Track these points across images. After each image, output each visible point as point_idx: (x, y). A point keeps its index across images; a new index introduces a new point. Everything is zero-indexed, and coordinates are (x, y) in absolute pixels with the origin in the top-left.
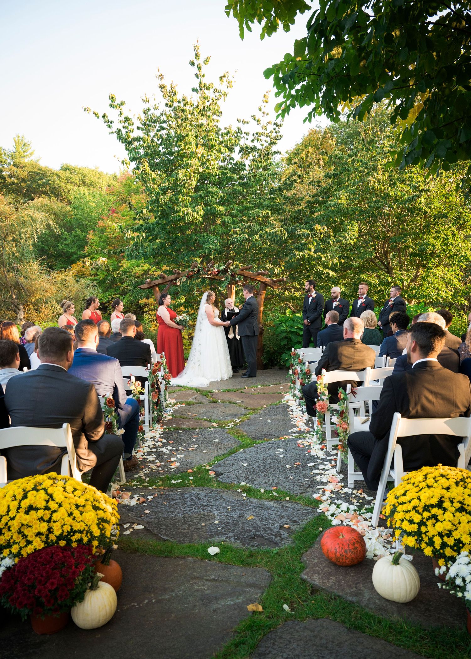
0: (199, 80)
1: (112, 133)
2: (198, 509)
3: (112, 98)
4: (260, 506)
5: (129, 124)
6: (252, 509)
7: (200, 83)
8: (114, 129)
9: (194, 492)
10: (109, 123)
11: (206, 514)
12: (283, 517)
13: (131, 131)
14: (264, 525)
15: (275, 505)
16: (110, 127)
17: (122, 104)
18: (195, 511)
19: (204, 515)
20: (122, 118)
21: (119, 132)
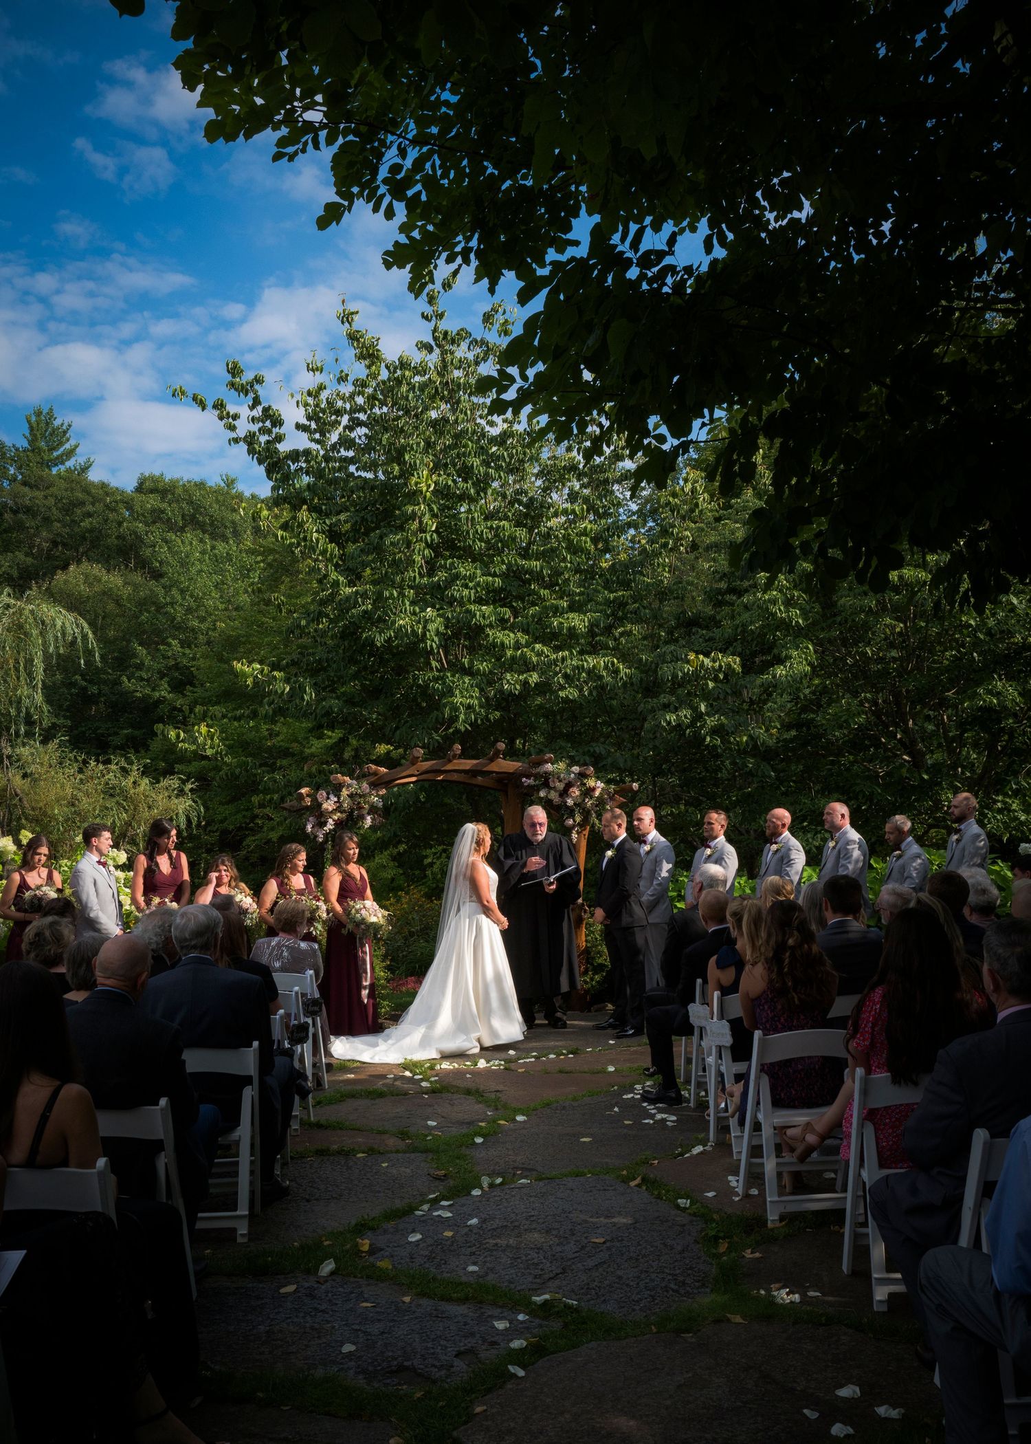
0: (432, 325)
1: (236, 441)
2: (304, 1317)
3: (234, 370)
4: (435, 1312)
5: (274, 425)
6: (416, 1318)
7: (435, 331)
8: (241, 432)
9: (307, 1285)
10: (230, 421)
11: (316, 1326)
12: (473, 1334)
13: (279, 438)
14: (427, 1348)
15: (466, 1312)
16: (232, 428)
17: (258, 380)
18: (295, 1320)
19: (312, 1328)
20: (258, 412)
21: (250, 440)
